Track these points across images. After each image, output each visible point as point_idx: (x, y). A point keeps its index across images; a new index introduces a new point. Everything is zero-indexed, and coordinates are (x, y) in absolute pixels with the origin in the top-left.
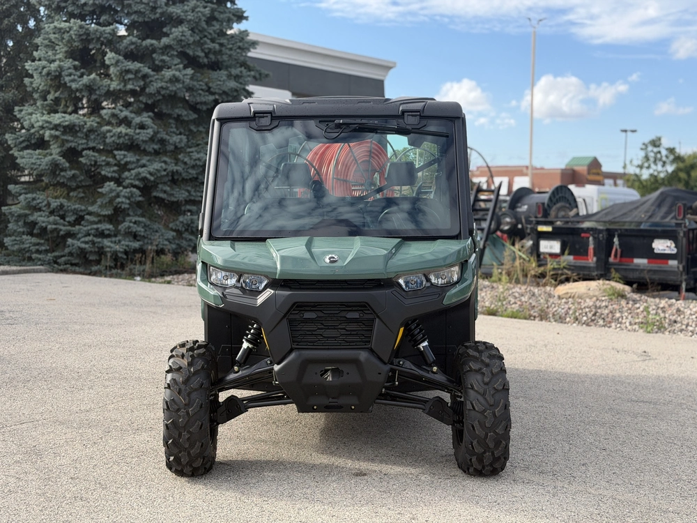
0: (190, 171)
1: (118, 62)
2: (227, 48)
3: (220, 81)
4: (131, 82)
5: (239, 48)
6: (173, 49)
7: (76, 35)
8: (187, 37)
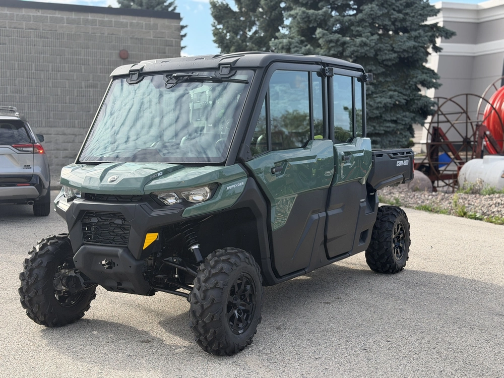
0: (375, 111)
1: (324, 35)
2: (410, 16)
3: (401, 42)
4: (333, 49)
5: (420, 15)
6: (366, 22)
7: (300, 18)
8: (375, 11)
